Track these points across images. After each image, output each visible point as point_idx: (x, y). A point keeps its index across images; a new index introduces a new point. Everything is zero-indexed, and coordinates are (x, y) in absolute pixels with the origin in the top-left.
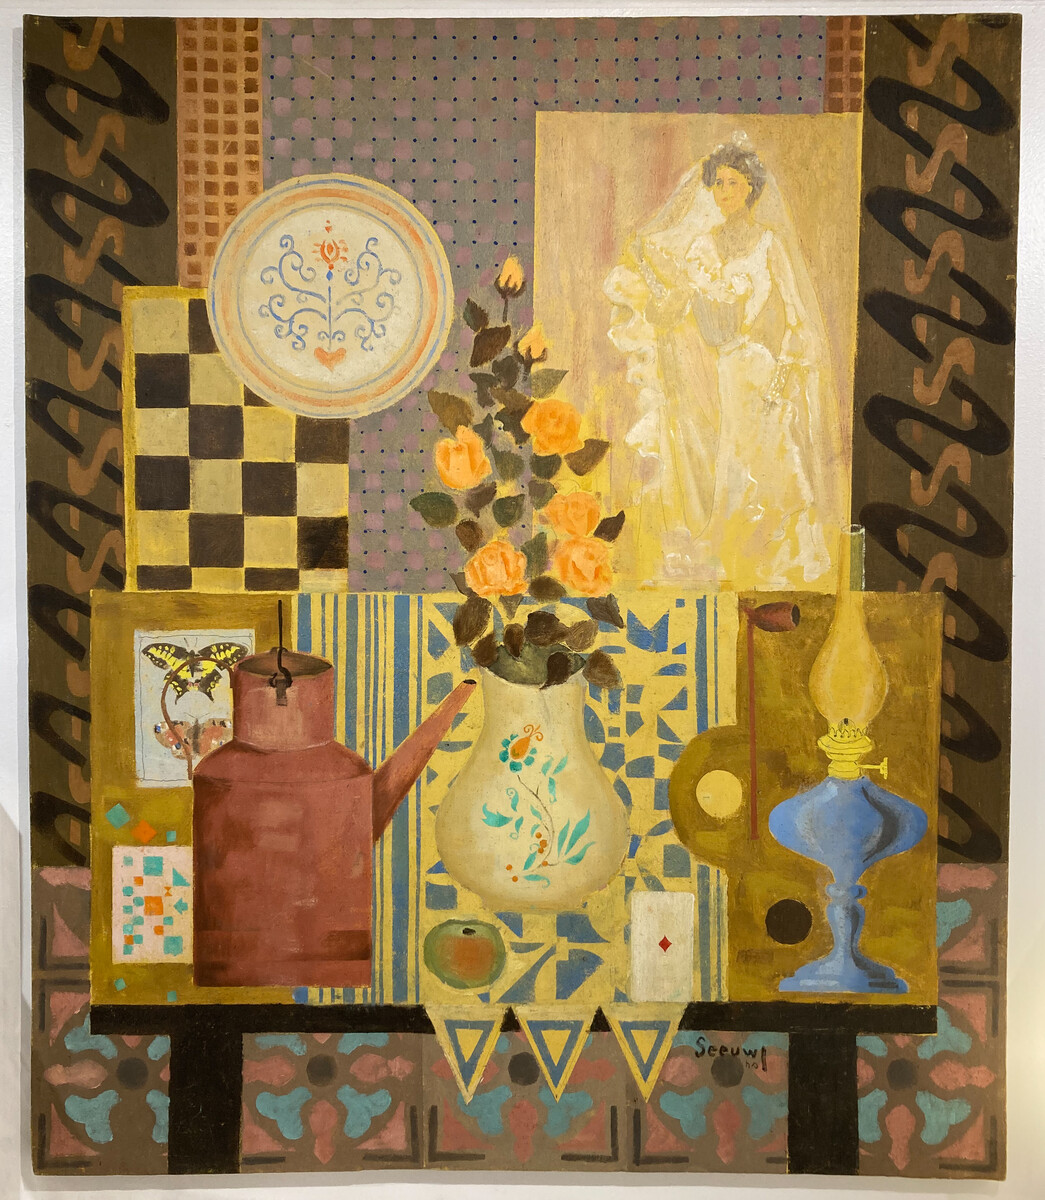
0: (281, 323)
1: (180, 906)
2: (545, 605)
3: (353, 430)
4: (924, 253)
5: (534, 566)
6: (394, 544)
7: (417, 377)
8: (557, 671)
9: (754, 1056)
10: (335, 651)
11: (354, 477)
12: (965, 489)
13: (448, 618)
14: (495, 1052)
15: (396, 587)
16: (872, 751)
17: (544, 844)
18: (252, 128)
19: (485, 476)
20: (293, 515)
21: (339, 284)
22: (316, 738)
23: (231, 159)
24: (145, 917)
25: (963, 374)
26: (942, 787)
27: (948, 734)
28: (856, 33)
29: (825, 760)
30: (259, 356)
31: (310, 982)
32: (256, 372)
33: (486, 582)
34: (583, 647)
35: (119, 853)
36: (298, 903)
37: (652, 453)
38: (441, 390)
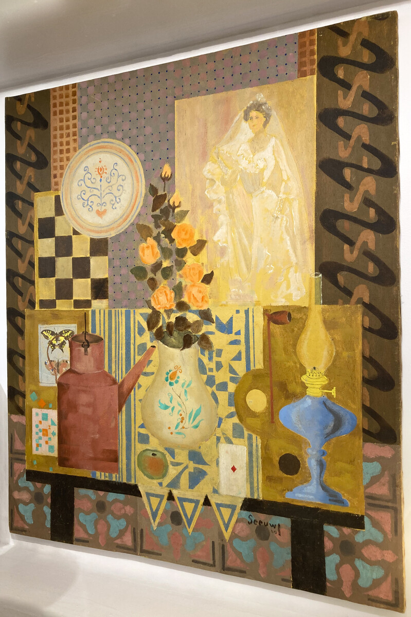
0: (84, 201)
1: (53, 434)
2: (182, 313)
3: (109, 242)
4: (348, 137)
5: (178, 296)
6: (125, 289)
7: (132, 218)
8: (187, 342)
9: (275, 528)
10: (104, 333)
11: (109, 260)
12: (372, 252)
13: (145, 319)
14: (165, 509)
15: (126, 307)
16: (328, 384)
17: (183, 419)
18: (75, 126)
19: (158, 258)
20: (89, 278)
21: (104, 183)
22: (98, 369)
23: (68, 139)
24: (42, 437)
25: (370, 194)
26: (364, 403)
27: (366, 376)
28: (312, 38)
29: (305, 387)
30: (77, 216)
31: (97, 470)
32: (76, 221)
33: (159, 304)
34: (197, 332)
35: (34, 411)
36: (92, 436)
37: (224, 244)
38: (141, 223)
